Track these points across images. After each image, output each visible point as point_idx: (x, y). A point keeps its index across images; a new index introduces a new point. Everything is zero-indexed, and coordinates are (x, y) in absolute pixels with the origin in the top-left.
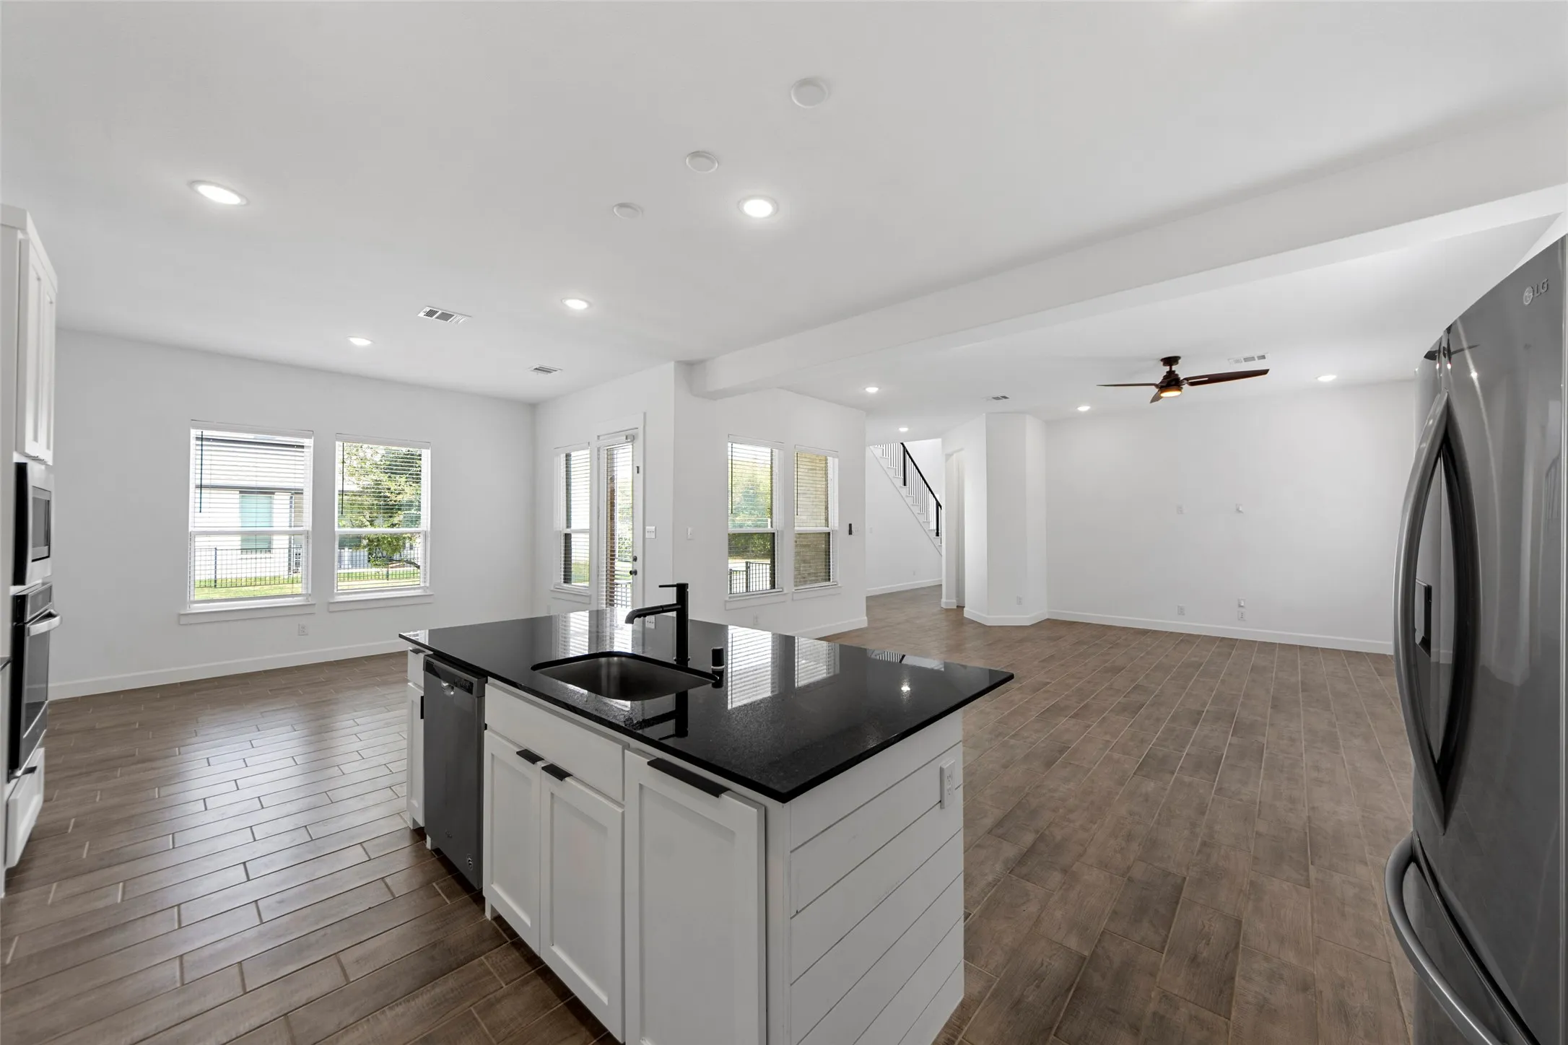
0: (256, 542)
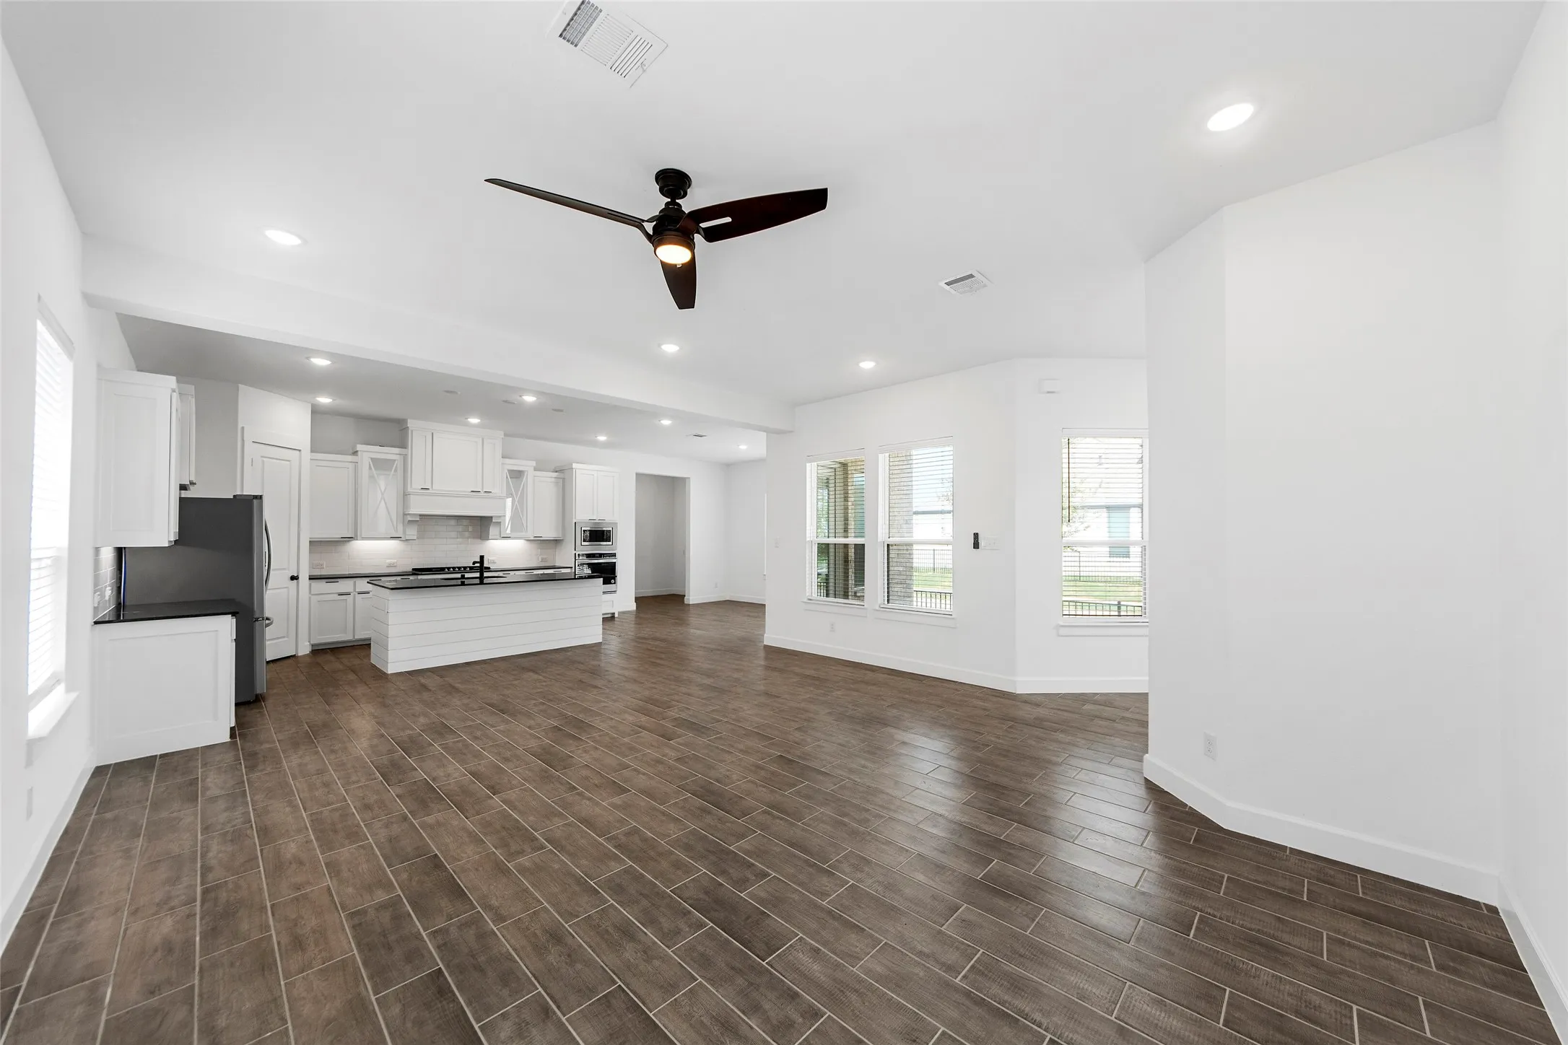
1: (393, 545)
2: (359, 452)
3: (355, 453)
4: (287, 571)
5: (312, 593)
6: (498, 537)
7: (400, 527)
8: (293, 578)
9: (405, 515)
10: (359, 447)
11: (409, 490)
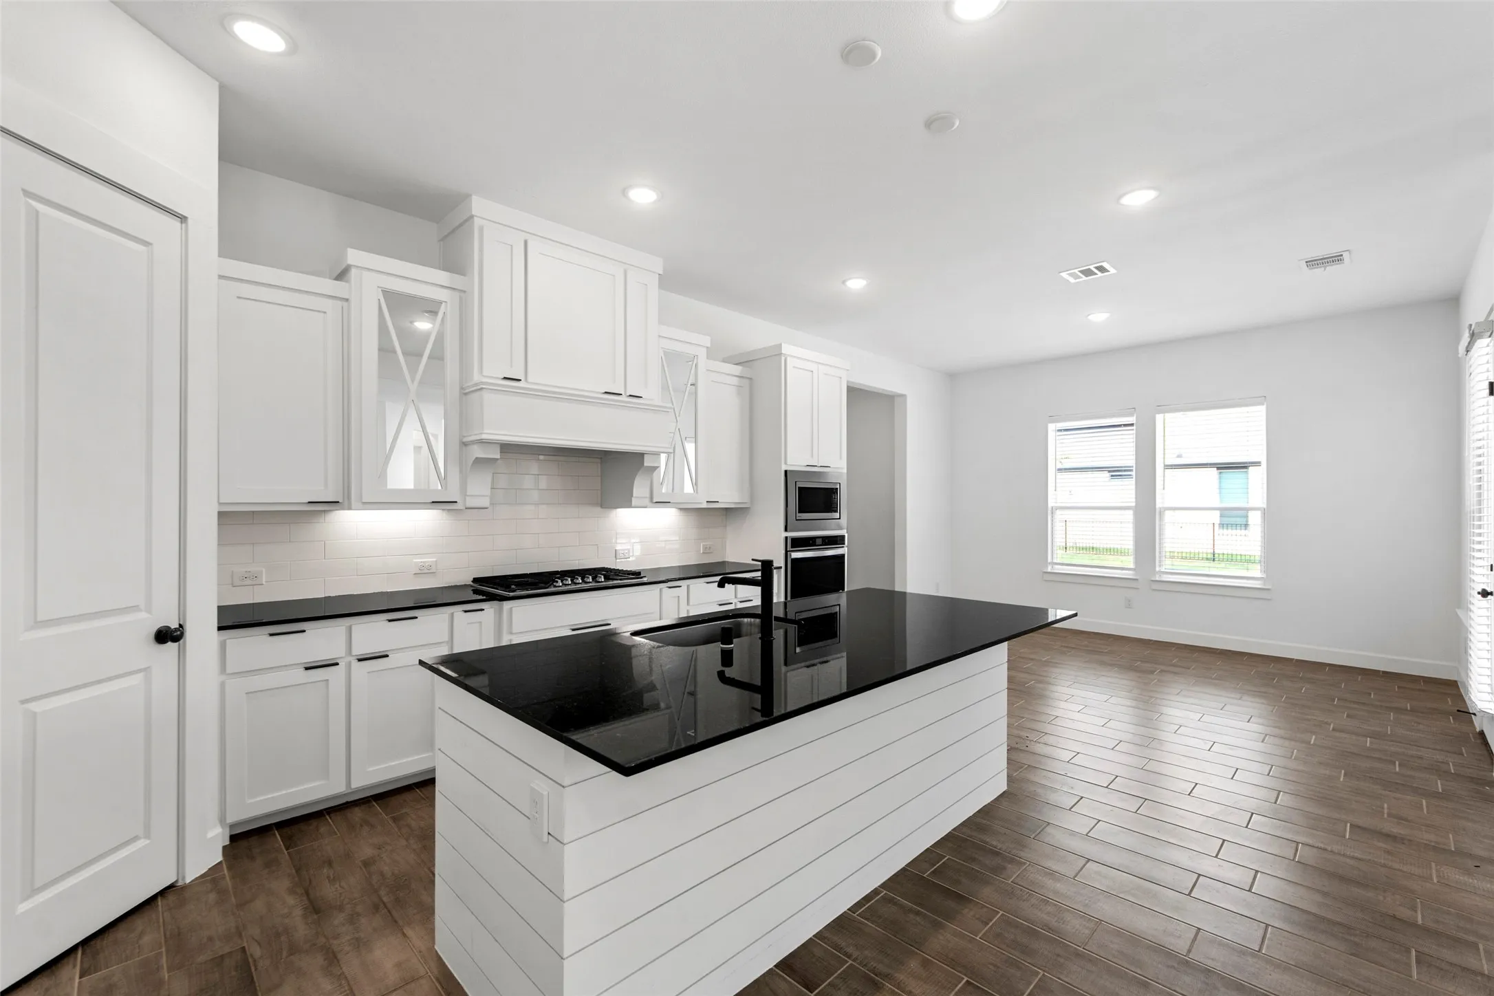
0: (1233, 518)
1: (425, 521)
2: (353, 271)
3: (342, 275)
4: (143, 615)
5: (229, 670)
6: (647, 501)
7: (454, 480)
8: (165, 636)
9: (465, 444)
10: (354, 257)
11: (476, 377)
